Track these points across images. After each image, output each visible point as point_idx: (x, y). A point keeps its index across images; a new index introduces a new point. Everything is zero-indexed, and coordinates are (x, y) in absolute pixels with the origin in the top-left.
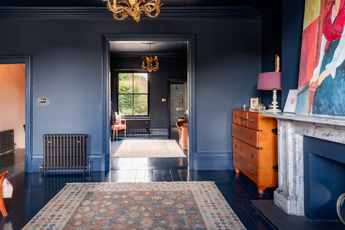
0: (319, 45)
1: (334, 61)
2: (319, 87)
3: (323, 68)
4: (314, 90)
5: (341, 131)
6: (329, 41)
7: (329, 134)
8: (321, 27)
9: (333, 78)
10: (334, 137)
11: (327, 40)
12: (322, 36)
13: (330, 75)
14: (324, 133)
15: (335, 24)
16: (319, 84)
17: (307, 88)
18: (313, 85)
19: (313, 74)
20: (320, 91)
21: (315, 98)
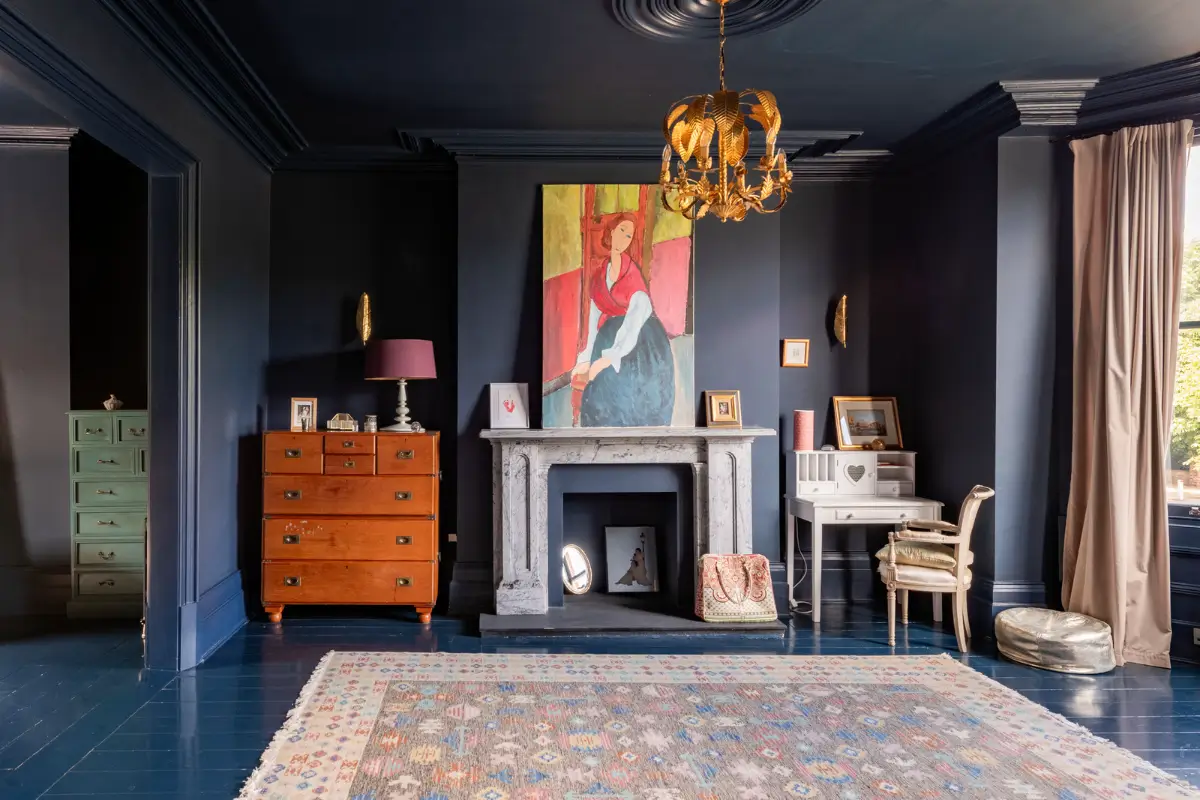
0: (585, 316)
1: (618, 345)
2: (591, 383)
3: (596, 355)
4: (583, 388)
5: (647, 446)
6: (605, 315)
7: (626, 454)
8: (587, 287)
9: (617, 371)
10: (634, 455)
11: (601, 312)
12: (589, 302)
13: (611, 368)
14: (615, 453)
15: (614, 292)
16: (592, 378)
17: (566, 383)
18: (579, 379)
19: (576, 362)
20: (594, 390)
21: (584, 401)
